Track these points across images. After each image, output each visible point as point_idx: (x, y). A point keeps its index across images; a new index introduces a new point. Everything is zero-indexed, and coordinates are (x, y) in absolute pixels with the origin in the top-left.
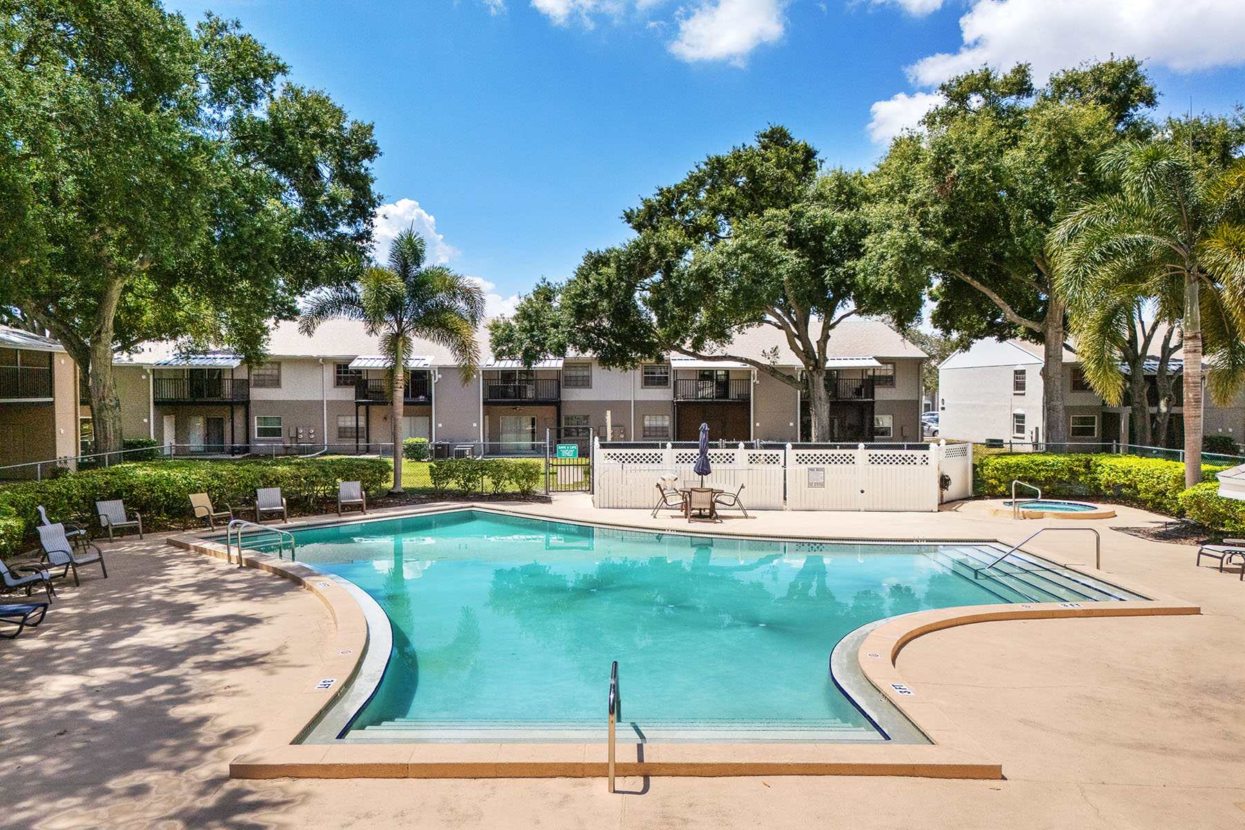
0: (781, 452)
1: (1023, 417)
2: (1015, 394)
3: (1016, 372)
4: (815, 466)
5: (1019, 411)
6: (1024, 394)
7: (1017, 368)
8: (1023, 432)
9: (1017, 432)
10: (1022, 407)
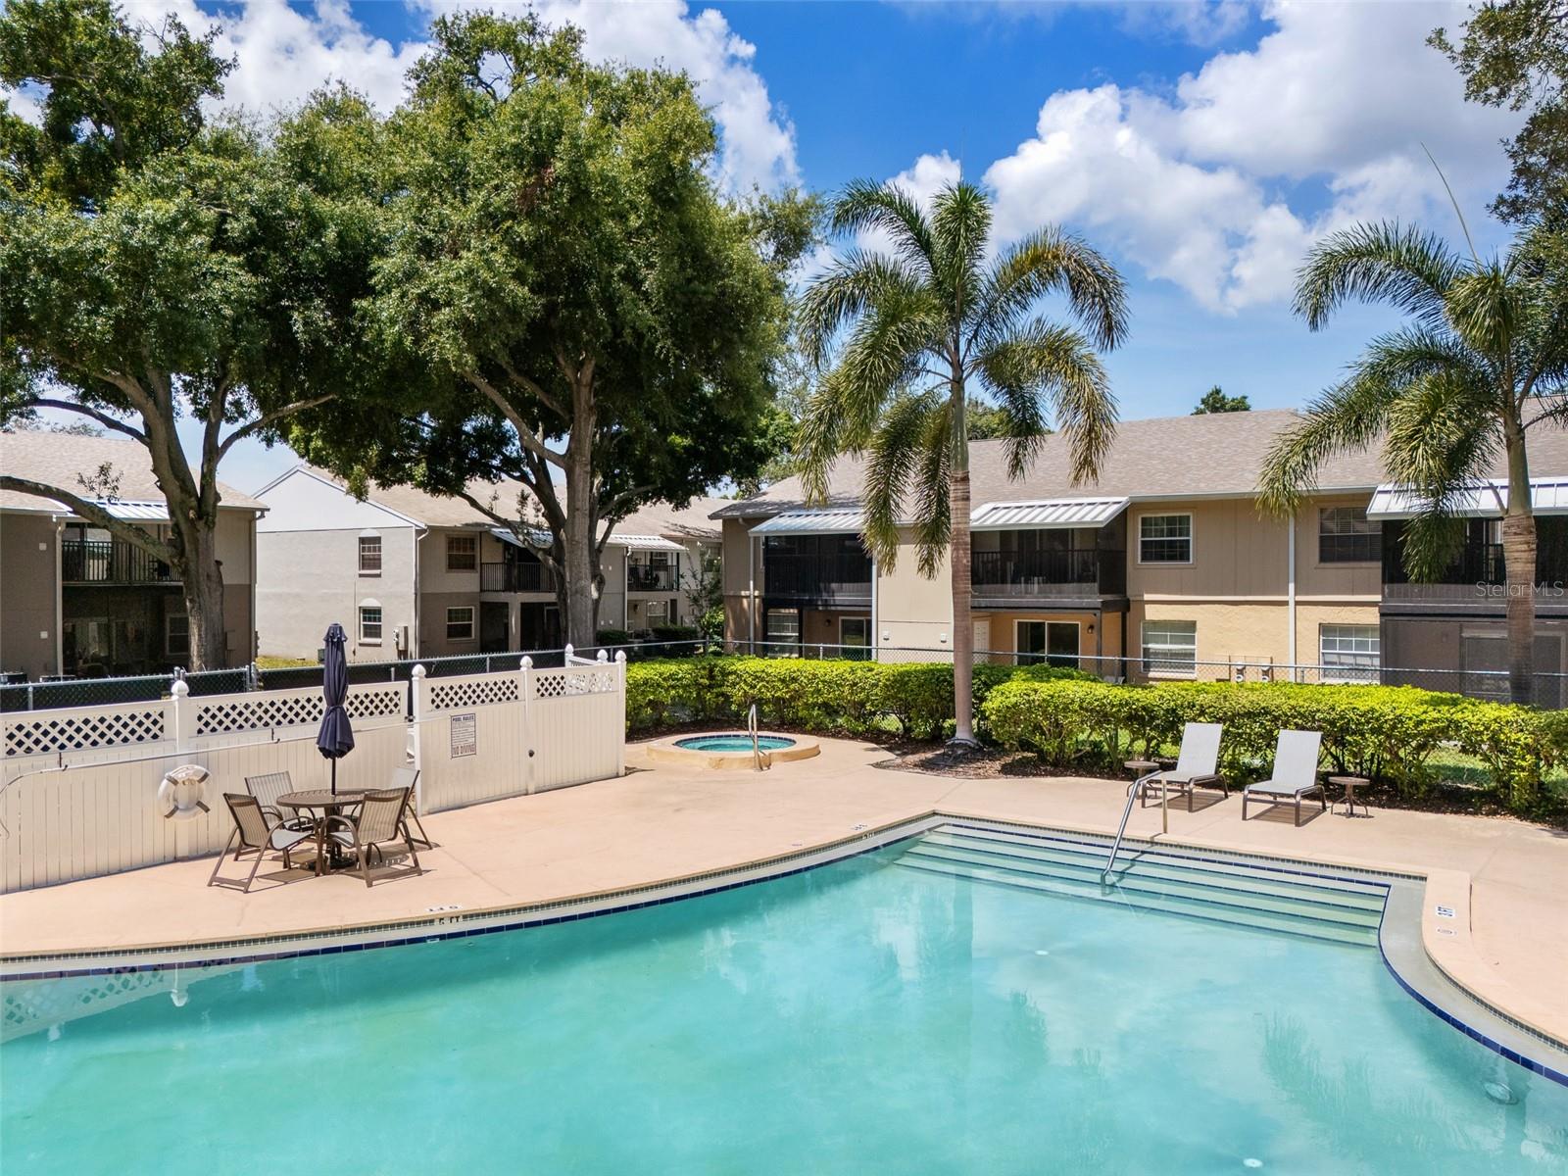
0: (402, 686)
1: (378, 611)
2: (361, 576)
3: (362, 540)
4: (461, 710)
5: (371, 603)
6: (379, 576)
7: (364, 534)
8: (379, 635)
9: (366, 635)
10: (376, 596)
